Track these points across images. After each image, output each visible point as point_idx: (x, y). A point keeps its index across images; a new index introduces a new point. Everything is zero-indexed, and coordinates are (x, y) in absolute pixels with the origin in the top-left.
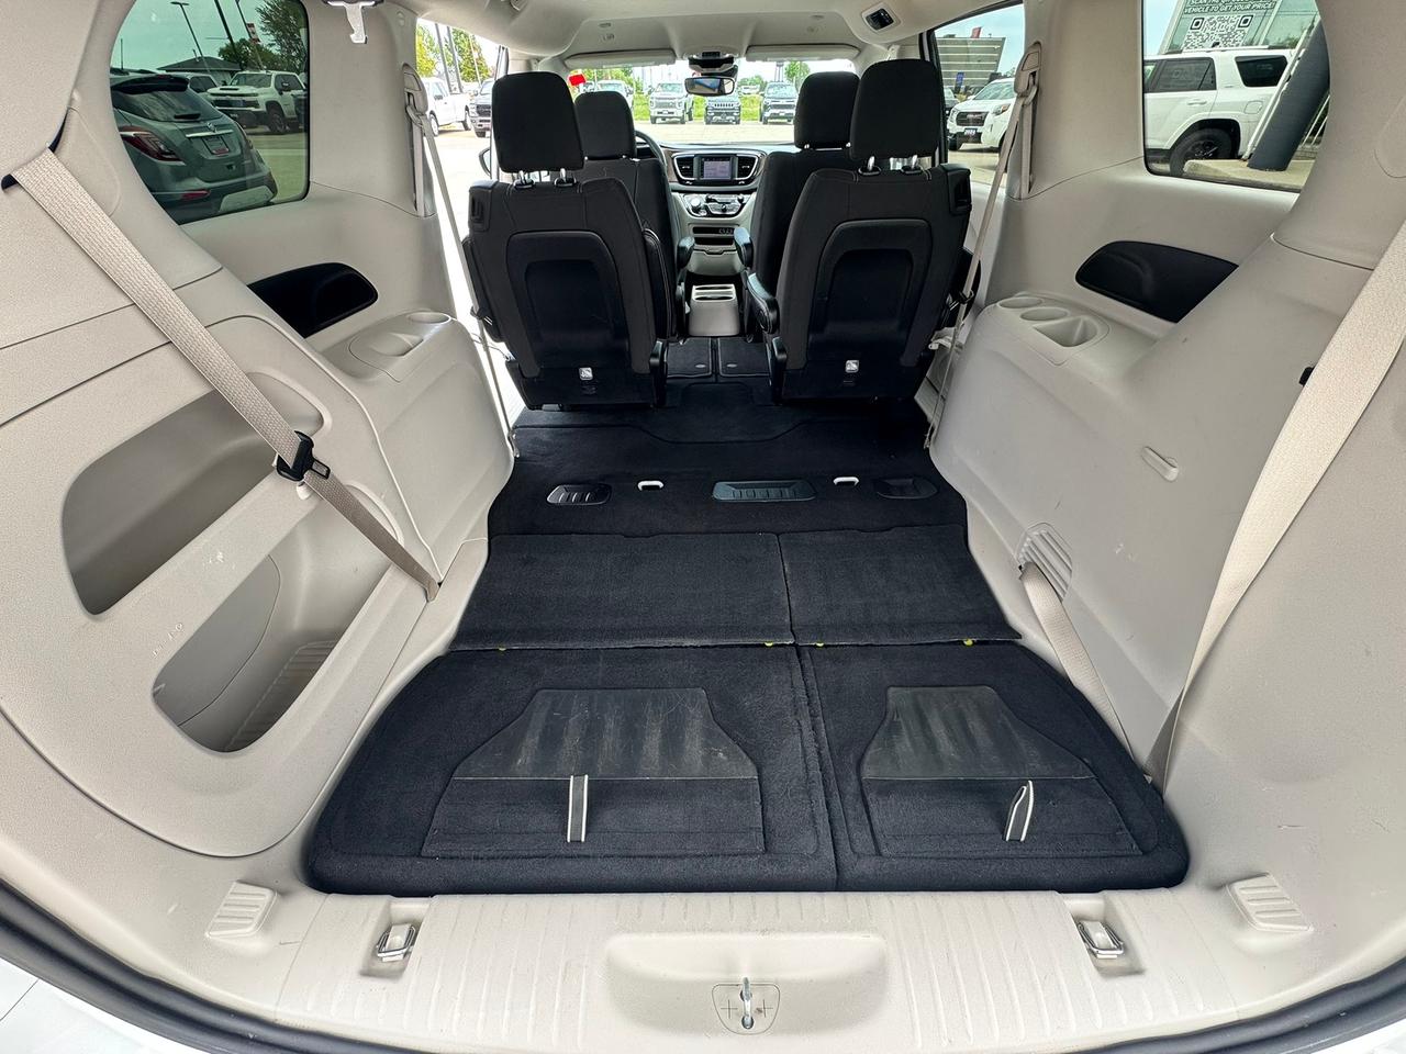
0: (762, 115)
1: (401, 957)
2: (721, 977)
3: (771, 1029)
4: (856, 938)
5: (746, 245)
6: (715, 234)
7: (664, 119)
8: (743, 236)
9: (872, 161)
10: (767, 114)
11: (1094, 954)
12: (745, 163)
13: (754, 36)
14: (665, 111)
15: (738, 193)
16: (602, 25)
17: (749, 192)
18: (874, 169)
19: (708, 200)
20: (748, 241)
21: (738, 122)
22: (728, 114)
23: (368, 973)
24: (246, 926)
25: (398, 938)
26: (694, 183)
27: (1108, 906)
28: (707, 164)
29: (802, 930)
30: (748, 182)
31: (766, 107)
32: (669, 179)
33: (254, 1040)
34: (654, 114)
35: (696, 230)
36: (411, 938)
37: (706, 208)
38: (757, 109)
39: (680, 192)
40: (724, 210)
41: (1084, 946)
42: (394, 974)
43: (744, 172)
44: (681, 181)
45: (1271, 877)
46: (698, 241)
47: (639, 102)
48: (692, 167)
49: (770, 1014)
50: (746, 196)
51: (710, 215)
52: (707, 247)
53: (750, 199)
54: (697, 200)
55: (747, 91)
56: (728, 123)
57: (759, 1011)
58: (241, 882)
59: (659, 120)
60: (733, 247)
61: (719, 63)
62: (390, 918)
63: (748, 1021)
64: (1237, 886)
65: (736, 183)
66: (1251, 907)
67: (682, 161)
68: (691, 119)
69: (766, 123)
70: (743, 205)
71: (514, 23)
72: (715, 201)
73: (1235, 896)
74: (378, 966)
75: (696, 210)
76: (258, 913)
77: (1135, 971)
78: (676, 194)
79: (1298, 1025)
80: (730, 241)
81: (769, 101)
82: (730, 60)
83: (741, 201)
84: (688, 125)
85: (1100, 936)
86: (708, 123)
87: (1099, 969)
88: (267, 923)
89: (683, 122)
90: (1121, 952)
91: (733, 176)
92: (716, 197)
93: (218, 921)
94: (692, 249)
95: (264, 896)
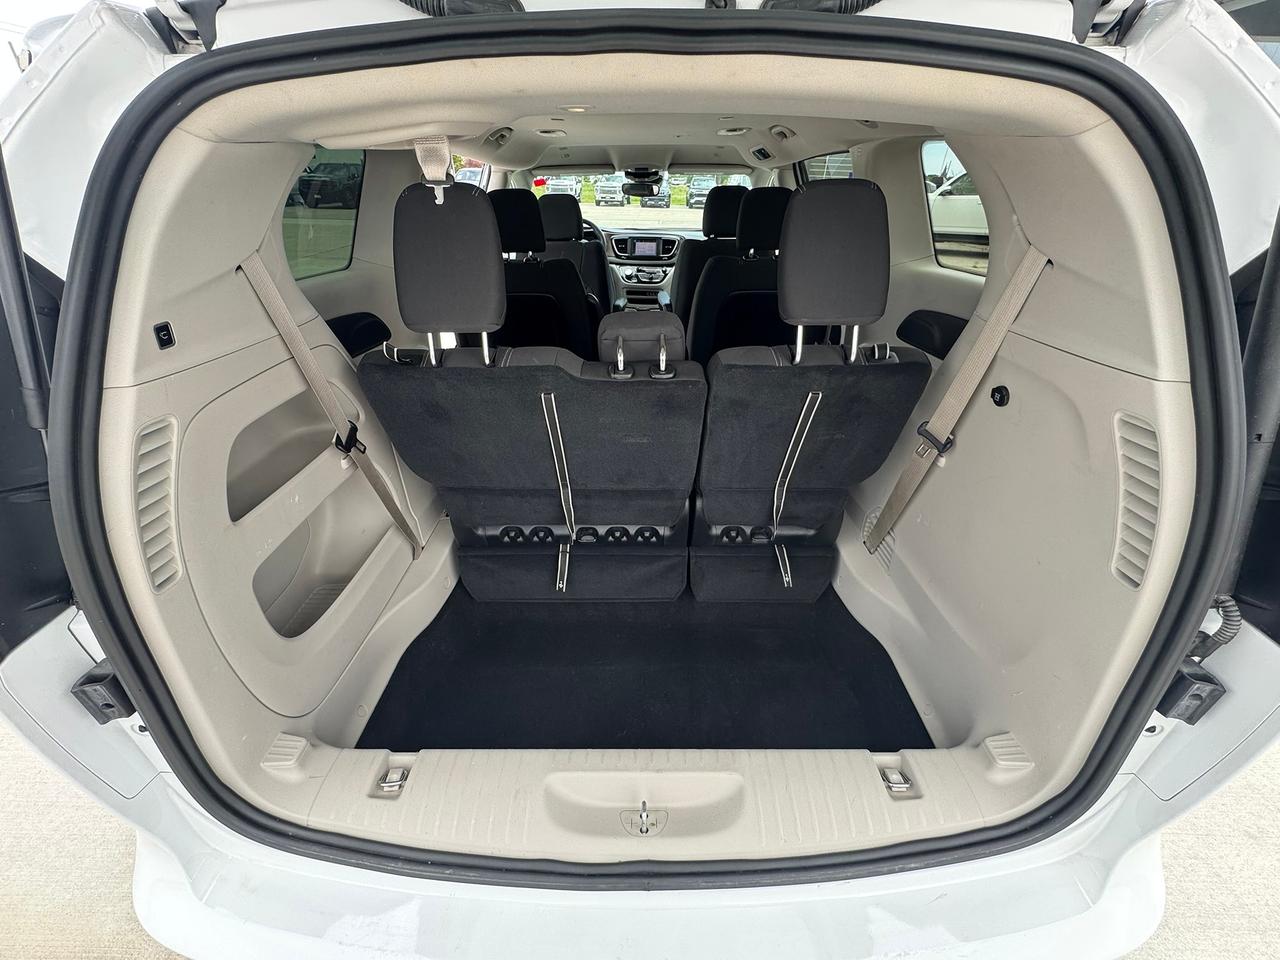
0: (688, 201)
1: (397, 788)
2: (626, 805)
3: (661, 835)
4: (723, 775)
5: (666, 305)
6: (643, 295)
7: (606, 202)
8: (665, 298)
9: (752, 251)
10: (692, 201)
11: (890, 788)
12: (667, 244)
13: (673, 159)
14: (608, 197)
15: (662, 266)
16: (561, 149)
17: (671, 265)
18: (754, 257)
19: (639, 271)
20: (668, 302)
21: (668, 207)
22: (661, 200)
23: (372, 796)
24: (291, 760)
25: (395, 776)
26: (628, 258)
27: (904, 760)
28: (638, 244)
29: (684, 770)
30: (670, 258)
31: (691, 196)
32: (607, 254)
33: (292, 836)
34: (598, 198)
35: (628, 293)
36: (404, 777)
37: (637, 276)
38: (683, 196)
39: (617, 264)
40: (652, 278)
41: (882, 784)
42: (394, 797)
43: (667, 251)
44: (617, 256)
45: (1011, 733)
46: (630, 301)
47: (586, 188)
48: (626, 247)
49: (660, 826)
50: (668, 269)
51: (640, 281)
52: (638, 306)
53: (671, 271)
54: (629, 270)
55: (676, 182)
56: (660, 207)
57: (653, 825)
58: (284, 733)
59: (602, 203)
60: (657, 306)
61: (649, 175)
62: (388, 765)
63: (644, 829)
64: (987, 740)
65: (661, 259)
66: (994, 752)
67: (618, 242)
68: (629, 203)
69: (691, 207)
70: (666, 275)
71: (500, 151)
72: (644, 271)
73: (986, 746)
74: (381, 793)
75: (629, 277)
76: (297, 752)
77: (918, 797)
78: (614, 266)
79: (1023, 828)
80: (656, 301)
81: (693, 191)
82: (656, 173)
83: (664, 272)
84: (627, 207)
85: (895, 777)
86: (643, 206)
87: (891, 796)
88: (303, 762)
89: (622, 204)
90: (907, 786)
91: (658, 253)
92: (645, 269)
93: (269, 756)
94: (625, 307)
95: (302, 743)
